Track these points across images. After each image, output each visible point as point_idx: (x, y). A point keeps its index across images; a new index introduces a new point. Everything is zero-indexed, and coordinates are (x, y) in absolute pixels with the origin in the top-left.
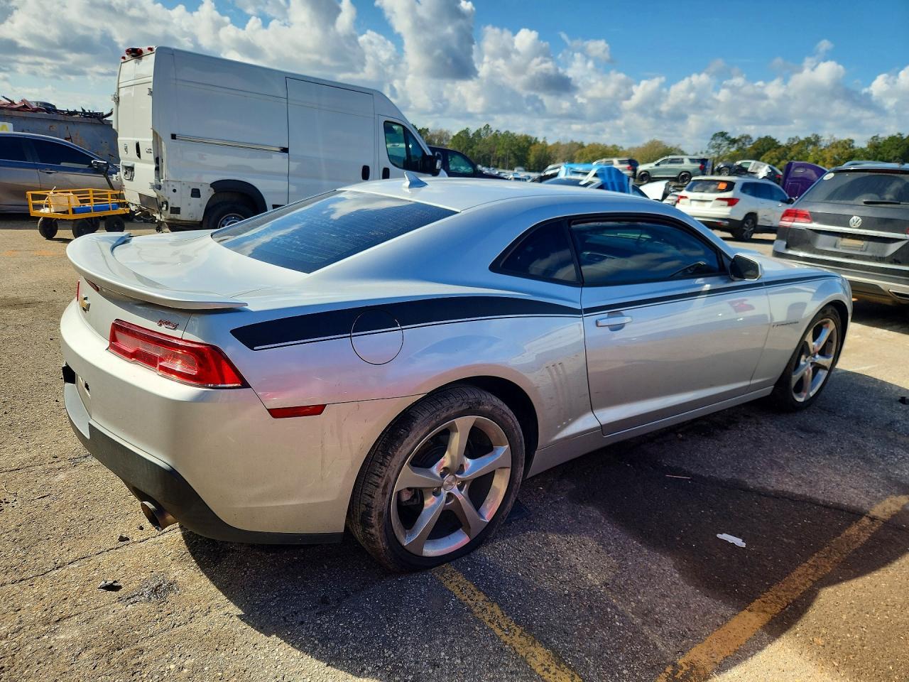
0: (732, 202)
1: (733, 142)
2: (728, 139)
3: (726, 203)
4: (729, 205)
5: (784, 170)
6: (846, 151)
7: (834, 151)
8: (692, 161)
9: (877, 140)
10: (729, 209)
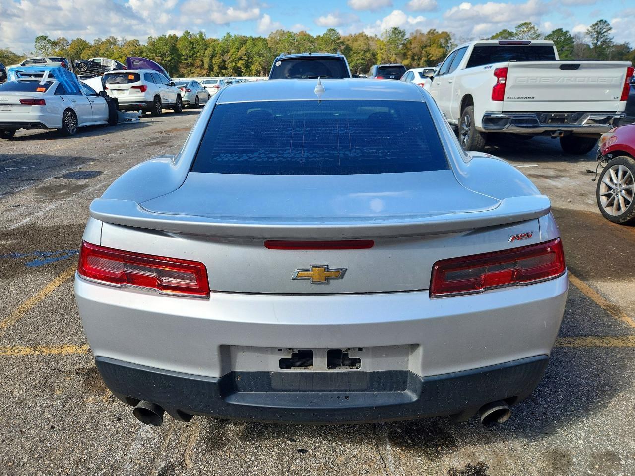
0: (143, 89)
1: (54, 44)
2: (49, 41)
3: (139, 90)
4: (142, 91)
5: (126, 63)
6: (136, 48)
7: (129, 48)
8: (53, 60)
9: (152, 39)
10: (143, 94)
